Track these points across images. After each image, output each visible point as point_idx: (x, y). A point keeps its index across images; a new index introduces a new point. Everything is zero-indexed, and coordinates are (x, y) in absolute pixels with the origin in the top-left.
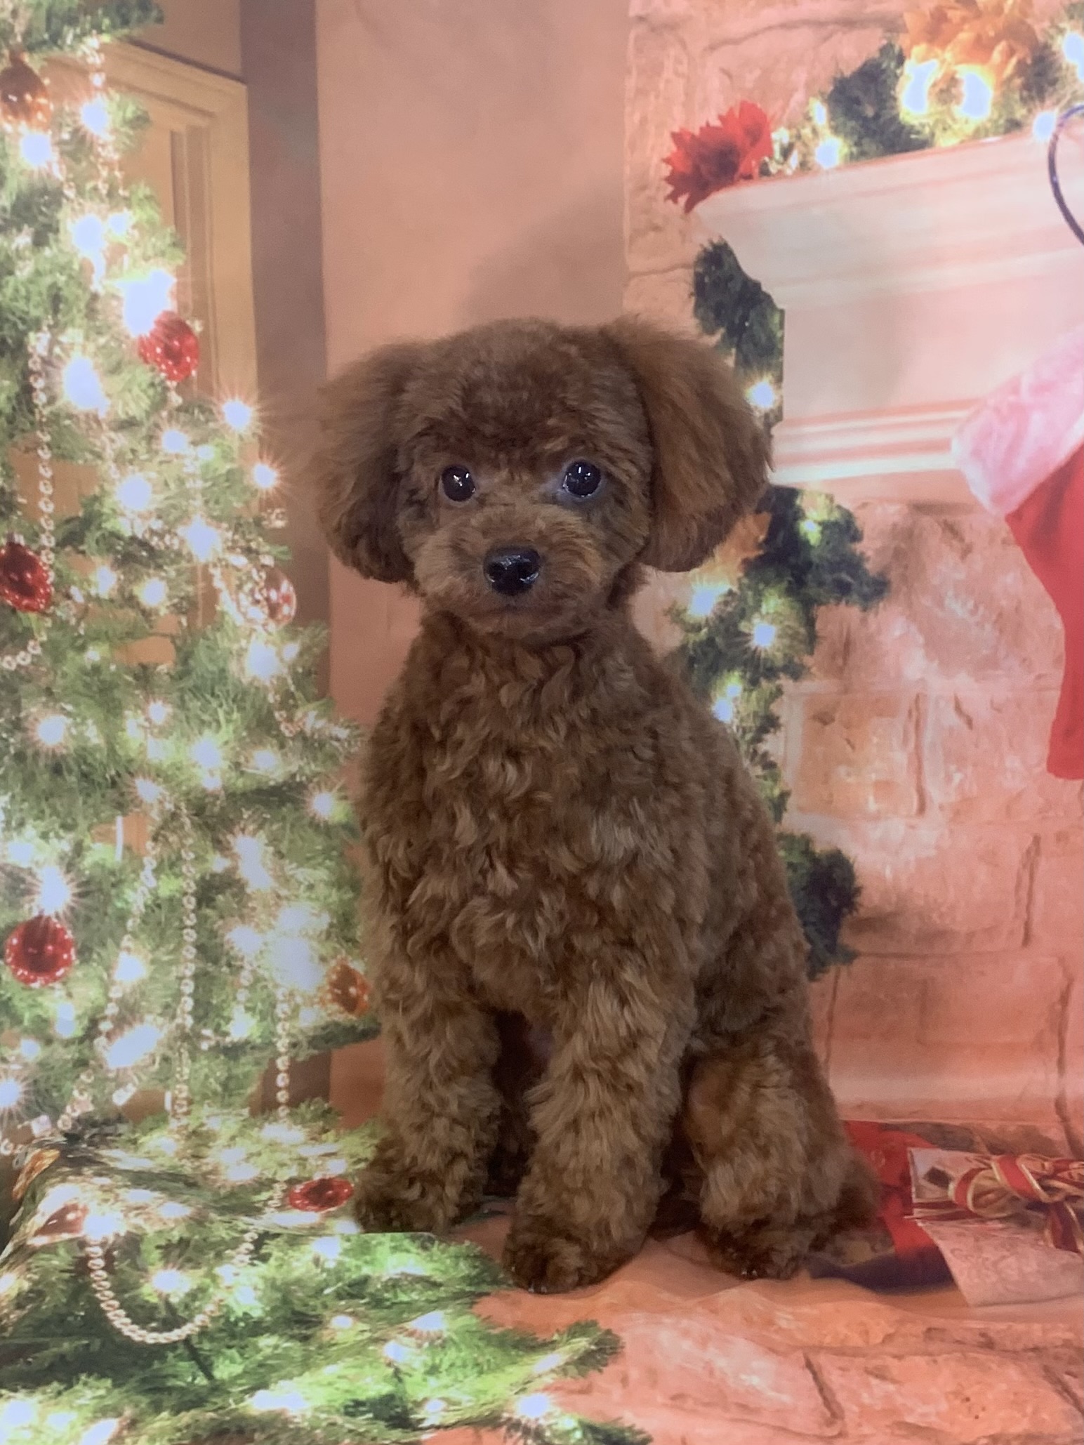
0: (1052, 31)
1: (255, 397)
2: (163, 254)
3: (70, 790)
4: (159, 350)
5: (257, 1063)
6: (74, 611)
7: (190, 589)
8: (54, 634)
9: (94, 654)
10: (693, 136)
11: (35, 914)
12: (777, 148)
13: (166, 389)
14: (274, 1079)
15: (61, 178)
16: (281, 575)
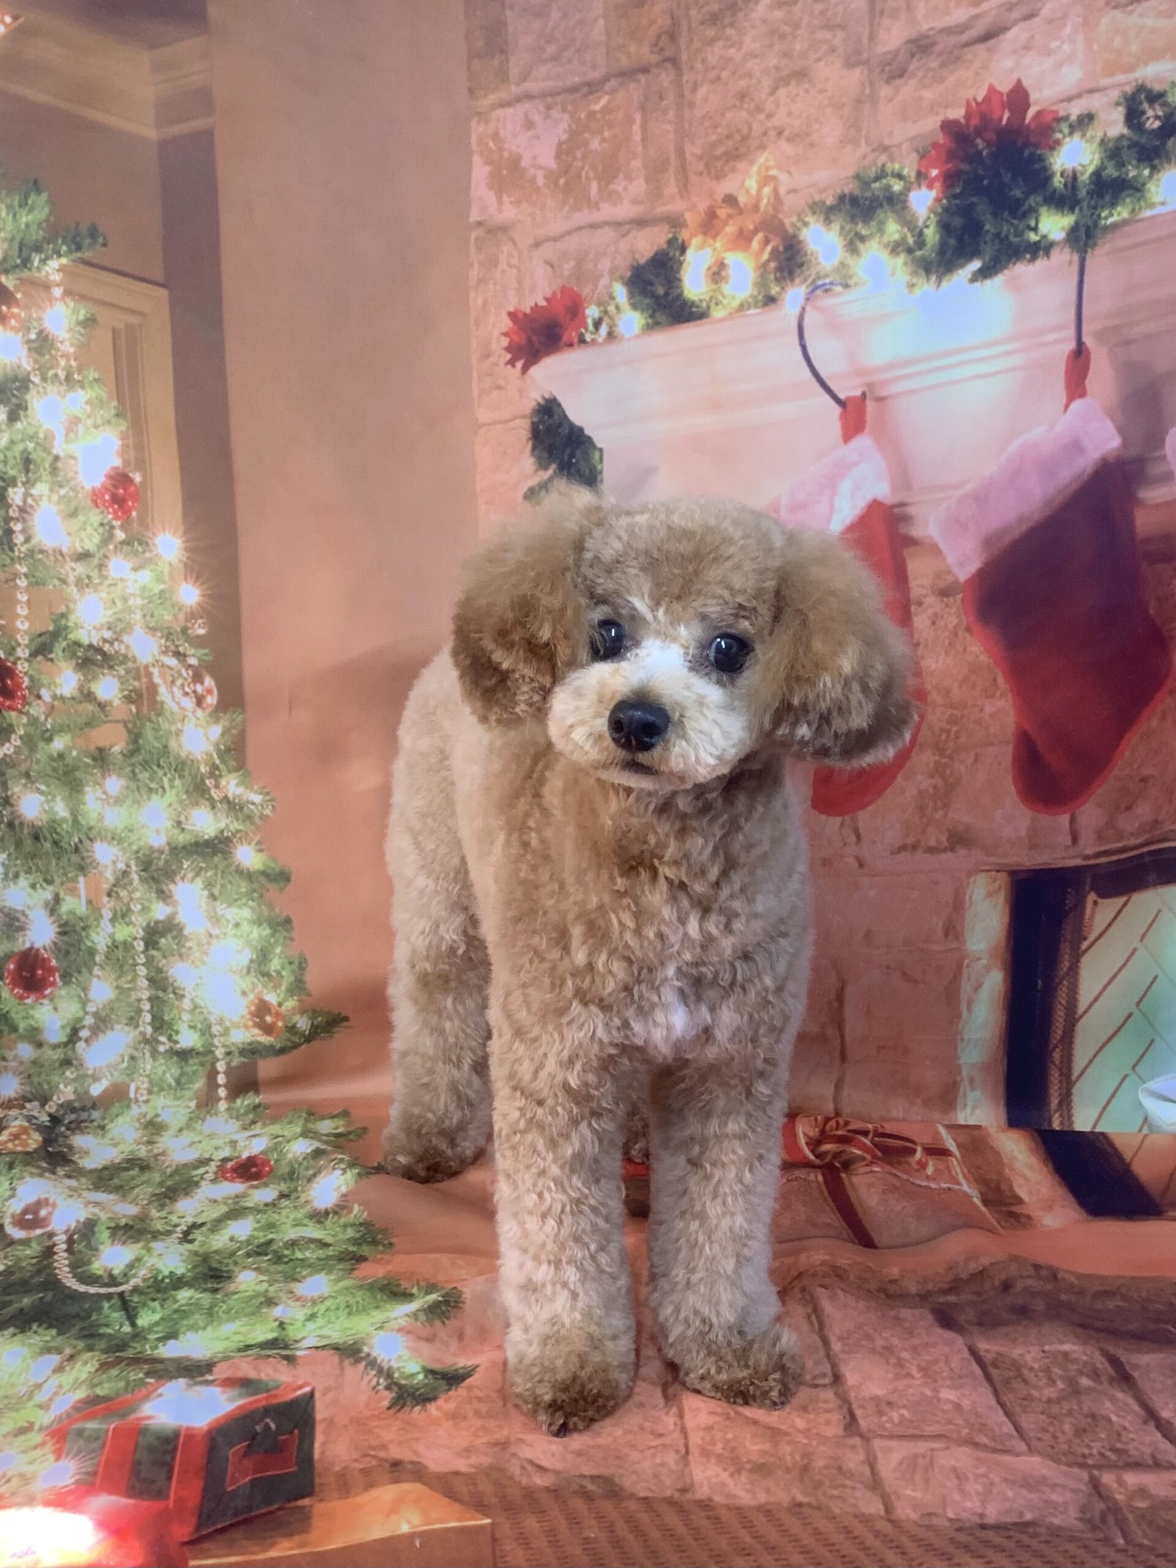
0: (799, 224)
1: (181, 531)
2: (109, 422)
3: (47, 853)
4: (107, 497)
5: (202, 1065)
6: (43, 709)
7: (136, 684)
8: (29, 729)
9: (59, 744)
10: (525, 314)
11: (28, 945)
12: (590, 322)
13: (112, 527)
14: (215, 1079)
15: (29, 368)
16: (204, 672)
